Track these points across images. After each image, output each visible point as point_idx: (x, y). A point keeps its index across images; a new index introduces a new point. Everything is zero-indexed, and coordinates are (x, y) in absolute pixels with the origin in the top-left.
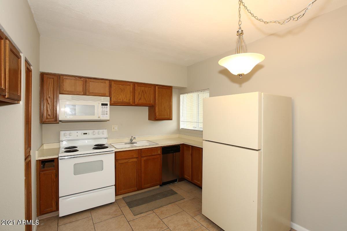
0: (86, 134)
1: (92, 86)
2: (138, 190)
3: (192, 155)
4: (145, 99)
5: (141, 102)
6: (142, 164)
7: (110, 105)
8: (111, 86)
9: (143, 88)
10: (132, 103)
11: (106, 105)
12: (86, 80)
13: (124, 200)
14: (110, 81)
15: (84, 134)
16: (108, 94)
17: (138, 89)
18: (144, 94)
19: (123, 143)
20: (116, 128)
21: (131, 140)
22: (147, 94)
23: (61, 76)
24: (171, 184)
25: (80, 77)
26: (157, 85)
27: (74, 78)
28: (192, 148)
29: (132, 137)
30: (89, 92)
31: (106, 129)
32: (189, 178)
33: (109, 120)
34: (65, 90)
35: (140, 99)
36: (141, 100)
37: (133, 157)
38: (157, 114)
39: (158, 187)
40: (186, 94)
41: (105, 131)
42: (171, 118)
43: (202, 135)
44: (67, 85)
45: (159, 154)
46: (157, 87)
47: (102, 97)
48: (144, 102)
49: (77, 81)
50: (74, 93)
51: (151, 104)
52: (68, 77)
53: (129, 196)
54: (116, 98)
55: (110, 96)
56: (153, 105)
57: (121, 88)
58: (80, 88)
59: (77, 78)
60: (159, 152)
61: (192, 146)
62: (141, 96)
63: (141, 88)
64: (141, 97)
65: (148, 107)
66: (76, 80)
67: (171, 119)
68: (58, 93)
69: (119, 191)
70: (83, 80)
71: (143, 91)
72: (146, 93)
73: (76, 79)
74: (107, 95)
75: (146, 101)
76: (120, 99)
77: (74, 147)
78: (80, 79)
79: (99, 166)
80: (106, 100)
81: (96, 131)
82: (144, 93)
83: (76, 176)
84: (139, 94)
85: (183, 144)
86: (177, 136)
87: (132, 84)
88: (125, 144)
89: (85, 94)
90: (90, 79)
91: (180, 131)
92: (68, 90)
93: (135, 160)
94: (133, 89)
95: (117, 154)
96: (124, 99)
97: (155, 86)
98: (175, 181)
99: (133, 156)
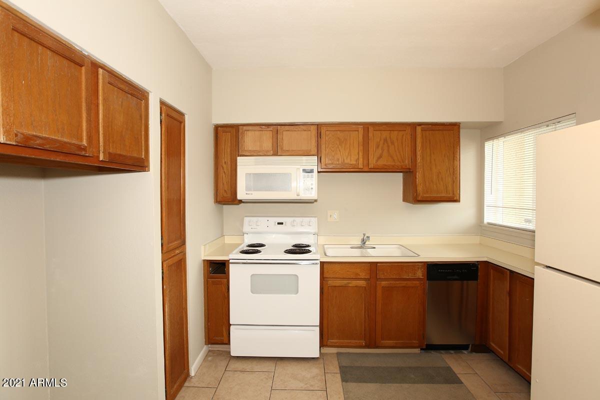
0: (282, 223)
1: (287, 138)
2: (368, 346)
3: (510, 294)
4: (392, 157)
5: (381, 162)
6: (377, 294)
7: (318, 172)
8: (320, 135)
9: (385, 134)
10: (362, 167)
11: (312, 171)
12: (276, 129)
13: (338, 360)
14: (319, 126)
15: (279, 223)
16: (314, 151)
17: (376, 137)
18: (388, 146)
19: (349, 246)
20: (336, 216)
21: (364, 241)
22: (396, 144)
23: (241, 127)
24: (452, 352)
25: (268, 125)
26: (420, 124)
27: (257, 128)
28: (511, 277)
29: (364, 235)
30: (282, 149)
31: (315, 217)
32: (502, 352)
33: (316, 201)
34: (246, 149)
35: (380, 157)
36: (381, 159)
37: (359, 277)
38: (420, 189)
39: (417, 351)
40: (502, 140)
41: (314, 221)
42: (455, 199)
43: (534, 240)
44: (249, 140)
45: (418, 279)
46: (419, 129)
47: (304, 158)
48: (389, 163)
49: (264, 132)
50: (259, 154)
51: (404, 167)
52: (250, 128)
53: (349, 353)
54: (331, 158)
55: (318, 154)
56: (410, 169)
57: (339, 138)
58: (268, 145)
59: (264, 127)
60: (420, 274)
61: (511, 272)
62: (383, 150)
63: (381, 134)
64: (383, 152)
65: (402, 174)
66: (262, 131)
67: (457, 200)
68: (237, 155)
69: (328, 340)
70: (271, 129)
71: (386, 140)
72: (393, 143)
73: (261, 129)
74: (312, 153)
75: (394, 160)
76: (338, 160)
77: (260, 244)
78: (268, 128)
79: (292, 285)
80: (312, 162)
81: (298, 220)
82: (390, 144)
83: (254, 295)
84: (378, 147)
85: (486, 264)
86: (476, 239)
87: (361, 128)
88: (351, 248)
89: (276, 154)
90: (283, 127)
91: (483, 229)
92: (250, 149)
93: (362, 283)
94: (363, 138)
95: (325, 266)
96: (345, 158)
97: (413, 126)
98: (464, 347)
99: (359, 275)
